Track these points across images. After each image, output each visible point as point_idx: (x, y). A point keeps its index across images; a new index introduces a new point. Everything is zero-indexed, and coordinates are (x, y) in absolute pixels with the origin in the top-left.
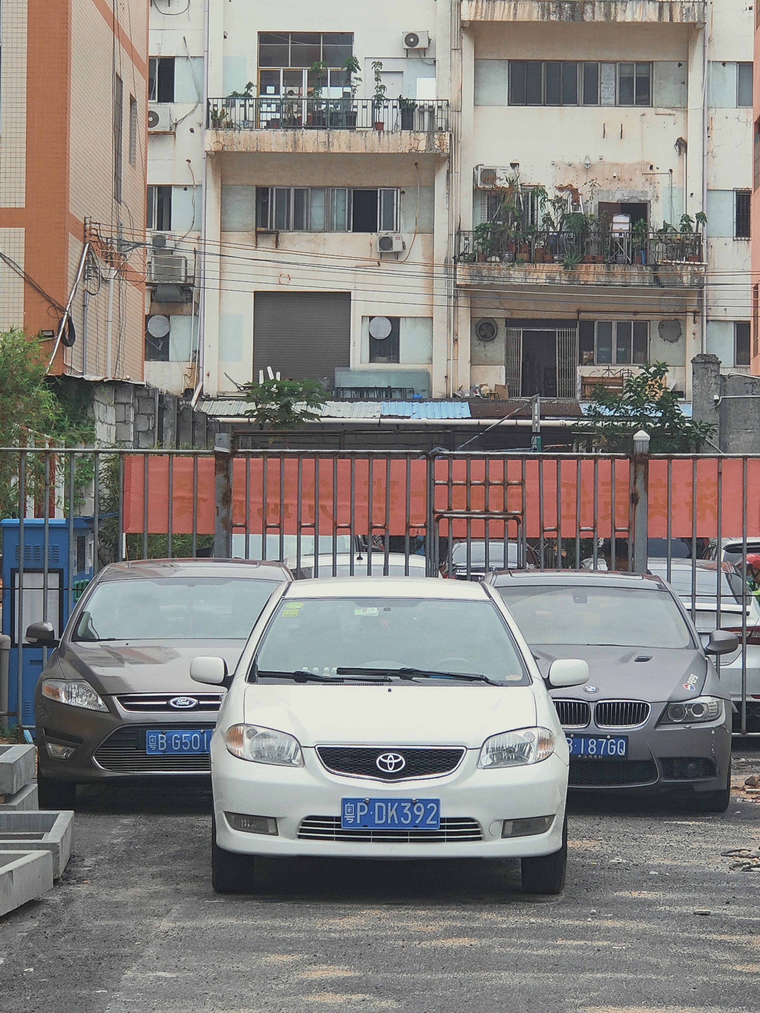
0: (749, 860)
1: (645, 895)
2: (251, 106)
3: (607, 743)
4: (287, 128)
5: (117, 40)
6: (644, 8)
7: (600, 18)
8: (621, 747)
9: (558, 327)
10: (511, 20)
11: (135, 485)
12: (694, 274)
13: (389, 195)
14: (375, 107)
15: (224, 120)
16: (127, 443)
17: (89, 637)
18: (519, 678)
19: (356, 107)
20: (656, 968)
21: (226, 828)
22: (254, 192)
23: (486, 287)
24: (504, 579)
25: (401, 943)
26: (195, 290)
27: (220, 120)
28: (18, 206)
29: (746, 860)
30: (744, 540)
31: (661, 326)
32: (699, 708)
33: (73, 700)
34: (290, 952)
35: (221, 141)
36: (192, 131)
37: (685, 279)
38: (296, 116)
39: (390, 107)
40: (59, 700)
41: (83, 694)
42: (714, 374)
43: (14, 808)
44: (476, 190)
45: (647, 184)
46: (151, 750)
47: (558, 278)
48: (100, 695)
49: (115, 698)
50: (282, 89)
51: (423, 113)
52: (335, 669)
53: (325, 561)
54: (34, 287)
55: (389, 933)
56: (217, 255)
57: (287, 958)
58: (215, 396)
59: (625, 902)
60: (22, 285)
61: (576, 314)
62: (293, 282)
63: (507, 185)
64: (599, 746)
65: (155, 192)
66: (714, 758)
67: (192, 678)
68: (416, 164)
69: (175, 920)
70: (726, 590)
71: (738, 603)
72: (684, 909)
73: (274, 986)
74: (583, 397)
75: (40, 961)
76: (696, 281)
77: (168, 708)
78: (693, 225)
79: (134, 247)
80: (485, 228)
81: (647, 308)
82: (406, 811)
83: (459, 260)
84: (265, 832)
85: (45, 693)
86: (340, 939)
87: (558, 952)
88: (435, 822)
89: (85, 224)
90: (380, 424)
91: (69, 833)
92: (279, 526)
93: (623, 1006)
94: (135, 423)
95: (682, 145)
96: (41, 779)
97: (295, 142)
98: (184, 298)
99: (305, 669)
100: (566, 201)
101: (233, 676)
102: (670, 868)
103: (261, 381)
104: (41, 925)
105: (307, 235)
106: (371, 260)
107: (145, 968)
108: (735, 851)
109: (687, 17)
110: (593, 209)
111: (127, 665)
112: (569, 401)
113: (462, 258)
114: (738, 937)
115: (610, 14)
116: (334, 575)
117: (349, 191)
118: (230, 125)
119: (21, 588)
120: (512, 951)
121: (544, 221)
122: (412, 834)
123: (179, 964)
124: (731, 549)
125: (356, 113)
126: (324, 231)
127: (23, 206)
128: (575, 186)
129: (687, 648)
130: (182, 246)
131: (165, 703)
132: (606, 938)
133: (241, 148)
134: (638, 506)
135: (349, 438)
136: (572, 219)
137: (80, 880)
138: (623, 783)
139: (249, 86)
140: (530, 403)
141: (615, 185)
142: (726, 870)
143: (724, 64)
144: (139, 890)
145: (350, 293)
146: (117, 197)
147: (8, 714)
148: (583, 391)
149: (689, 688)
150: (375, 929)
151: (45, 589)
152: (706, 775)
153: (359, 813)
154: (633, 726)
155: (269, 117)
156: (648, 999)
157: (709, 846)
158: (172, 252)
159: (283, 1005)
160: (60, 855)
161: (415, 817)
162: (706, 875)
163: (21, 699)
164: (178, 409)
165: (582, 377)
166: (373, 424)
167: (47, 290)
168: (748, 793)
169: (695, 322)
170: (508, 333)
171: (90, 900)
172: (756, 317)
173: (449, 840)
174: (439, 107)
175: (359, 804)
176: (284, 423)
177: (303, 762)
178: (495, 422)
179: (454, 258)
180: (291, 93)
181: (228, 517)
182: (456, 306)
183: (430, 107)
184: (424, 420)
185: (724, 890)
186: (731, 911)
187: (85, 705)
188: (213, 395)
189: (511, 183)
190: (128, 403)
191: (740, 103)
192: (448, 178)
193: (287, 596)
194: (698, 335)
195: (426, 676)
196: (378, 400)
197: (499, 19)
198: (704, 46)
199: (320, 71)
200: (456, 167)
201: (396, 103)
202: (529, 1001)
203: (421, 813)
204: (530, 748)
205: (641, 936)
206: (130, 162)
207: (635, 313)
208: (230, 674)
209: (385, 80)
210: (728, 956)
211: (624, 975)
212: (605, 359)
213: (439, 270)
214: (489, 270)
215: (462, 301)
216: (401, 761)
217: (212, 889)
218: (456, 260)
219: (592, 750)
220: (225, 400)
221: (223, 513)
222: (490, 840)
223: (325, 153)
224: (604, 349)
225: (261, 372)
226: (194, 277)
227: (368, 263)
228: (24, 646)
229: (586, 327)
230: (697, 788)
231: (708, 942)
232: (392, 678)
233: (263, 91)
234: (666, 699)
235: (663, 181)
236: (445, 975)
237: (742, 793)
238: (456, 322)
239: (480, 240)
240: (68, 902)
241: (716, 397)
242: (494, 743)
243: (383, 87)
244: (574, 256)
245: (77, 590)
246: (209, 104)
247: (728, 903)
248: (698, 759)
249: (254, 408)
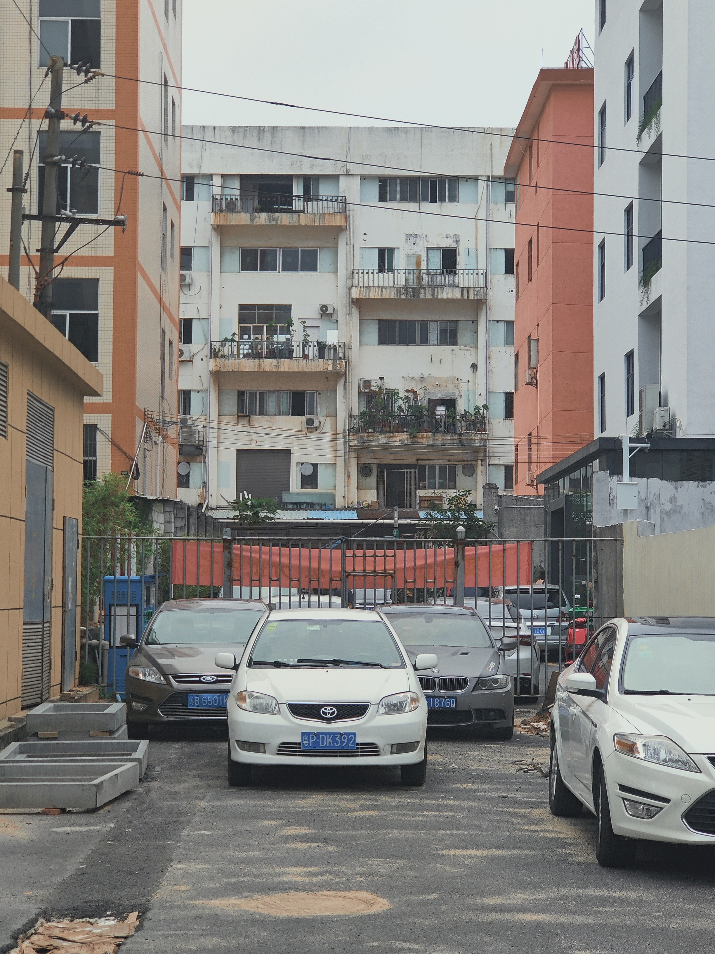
0: (527, 767)
1: (470, 786)
2: (235, 346)
3: (445, 701)
4: (255, 358)
5: (162, 310)
6: (453, 291)
7: (429, 296)
8: (453, 703)
9: (407, 468)
10: (380, 297)
11: (179, 557)
12: (482, 439)
13: (312, 395)
14: (304, 346)
15: (220, 354)
16: (170, 534)
17: (154, 643)
18: (399, 664)
19: (293, 346)
20: (480, 828)
21: (236, 750)
22: (237, 394)
23: (366, 446)
24: (386, 609)
25: (336, 813)
26: (203, 448)
27: (218, 353)
28: (108, 402)
29: (525, 767)
30: (518, 587)
31: (464, 468)
32: (496, 681)
33: (147, 678)
34: (274, 819)
35: (218, 364)
36: (202, 359)
37: (476, 441)
38: (260, 351)
39: (312, 346)
40: (138, 678)
41: (152, 674)
42: (495, 494)
43: (115, 739)
44: (360, 392)
45: (455, 389)
46: (190, 705)
47: (406, 441)
48: (162, 675)
49: (170, 677)
50: (252, 336)
51: (331, 349)
52: (297, 660)
53: (285, 599)
54: (117, 447)
55: (329, 808)
56: (215, 428)
57: (273, 823)
58: (215, 507)
59: (459, 790)
60: (110, 446)
61: (416, 461)
62: (258, 443)
63: (377, 390)
64: (440, 702)
65: (182, 393)
66: (505, 709)
67: (216, 665)
68: (327, 378)
69: (209, 801)
70: (508, 615)
71: (514, 622)
72: (493, 794)
73: (267, 839)
74: (420, 508)
75: (134, 825)
76: (482, 443)
77: (200, 682)
78: (481, 411)
79: (172, 424)
80: (366, 413)
81: (455, 458)
82: (337, 739)
83: (351, 432)
84: (259, 751)
85: (131, 674)
86: (302, 812)
87: (425, 819)
88: (353, 746)
89: (145, 412)
90: (307, 523)
91: (147, 752)
92: (259, 580)
93: (464, 849)
94: (174, 523)
95: (474, 367)
96: (128, 722)
97: (260, 366)
98: (198, 452)
99: (279, 660)
100: (410, 398)
101: (239, 664)
102: (482, 771)
103: (241, 499)
104: (134, 805)
105: (266, 418)
106: (302, 431)
107: (194, 829)
108: (519, 761)
109: (477, 296)
110: (425, 403)
111: (176, 658)
112: (412, 510)
113: (352, 430)
114: (524, 810)
115: (434, 294)
116: (290, 607)
117: (290, 393)
118: (223, 357)
119: (115, 615)
120: (399, 818)
121: (398, 409)
122: (341, 752)
123: (213, 826)
124: (508, 592)
125: (293, 349)
126: (276, 415)
127: (111, 401)
128: (415, 390)
129: (489, 647)
130: (197, 423)
131: (198, 679)
132: (451, 811)
133: (229, 369)
134: (459, 568)
135: (291, 531)
136: (414, 408)
137: (154, 779)
138: (454, 723)
139: (234, 334)
140: (393, 511)
141: (438, 389)
142: (514, 772)
143: (498, 322)
144: (187, 784)
145: (290, 450)
146: (162, 397)
147: (108, 686)
148: (420, 504)
149: (490, 670)
150: (321, 805)
151: (128, 615)
152: (500, 719)
153: (311, 741)
154: (460, 691)
155: (245, 352)
156: (478, 845)
157: (504, 758)
158: (191, 427)
159: (273, 848)
160: (143, 765)
161: (342, 742)
162: (503, 775)
163: (114, 677)
164: (198, 515)
165: (420, 497)
166: (303, 523)
167: (124, 449)
168: (522, 728)
169: (482, 465)
170: (378, 472)
171: (160, 790)
172: (517, 462)
173: (361, 756)
174: (339, 346)
175: (311, 736)
176: (255, 523)
177: (279, 712)
178: (373, 521)
179: (348, 430)
180: (257, 338)
181: (230, 575)
182: (349, 457)
183: (334, 346)
184: (332, 521)
185: (514, 783)
186: (519, 795)
187: (153, 680)
188: (214, 506)
189: (380, 388)
190: (171, 512)
191: (507, 344)
192: (344, 385)
193: (269, 619)
194: (484, 473)
195: (347, 664)
196: (306, 509)
197: (373, 297)
198: (487, 312)
199: (273, 326)
200: (349, 379)
201: (315, 344)
202: (411, 847)
203: (346, 741)
204: (406, 704)
205: (470, 809)
206: (169, 377)
207: (449, 460)
208: (237, 663)
209: (308, 331)
210: (519, 821)
211: (462, 832)
212: (432, 487)
213: (339, 437)
214: (368, 436)
215: (353, 454)
216: (334, 711)
217: (228, 784)
218: (349, 431)
219: (437, 704)
220: (220, 510)
221: (228, 573)
222: (385, 755)
223: (276, 372)
224: (431, 481)
225: (241, 494)
226: (203, 441)
227: (300, 433)
228: (117, 647)
229: (422, 468)
230: (496, 726)
231: (508, 813)
232: (328, 665)
233: (241, 337)
234: (478, 675)
235: (464, 387)
236: (363, 832)
237: (519, 728)
238: (349, 466)
239: (363, 420)
240: (148, 791)
241: (496, 507)
242: (386, 701)
243: (308, 335)
244: (415, 429)
245: (146, 616)
246: (211, 345)
247: (517, 791)
248: (496, 709)
249: (238, 514)
